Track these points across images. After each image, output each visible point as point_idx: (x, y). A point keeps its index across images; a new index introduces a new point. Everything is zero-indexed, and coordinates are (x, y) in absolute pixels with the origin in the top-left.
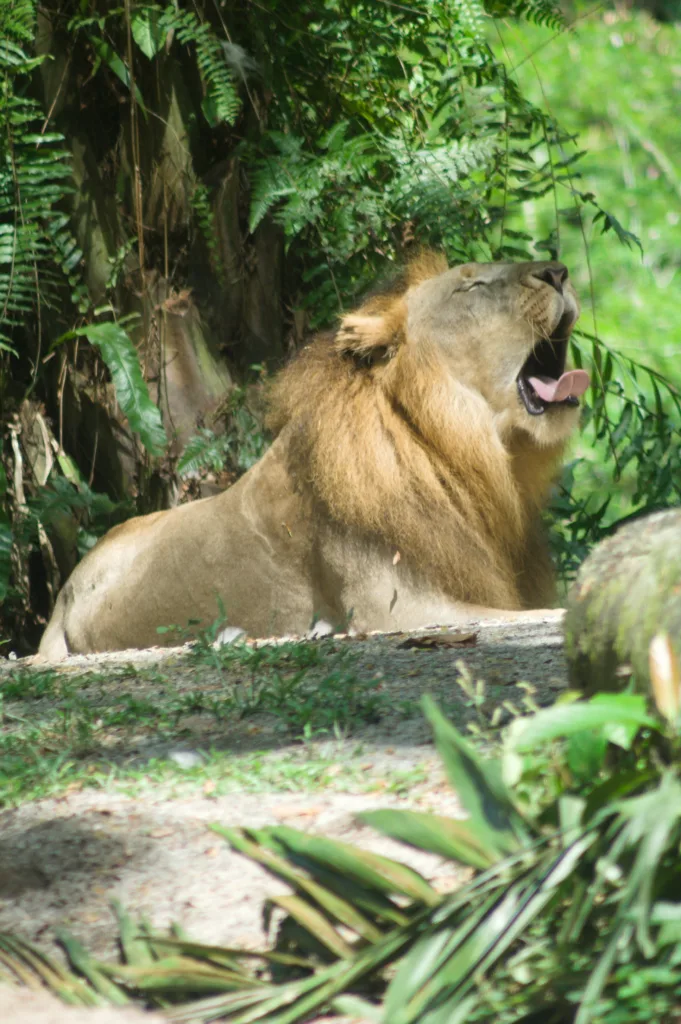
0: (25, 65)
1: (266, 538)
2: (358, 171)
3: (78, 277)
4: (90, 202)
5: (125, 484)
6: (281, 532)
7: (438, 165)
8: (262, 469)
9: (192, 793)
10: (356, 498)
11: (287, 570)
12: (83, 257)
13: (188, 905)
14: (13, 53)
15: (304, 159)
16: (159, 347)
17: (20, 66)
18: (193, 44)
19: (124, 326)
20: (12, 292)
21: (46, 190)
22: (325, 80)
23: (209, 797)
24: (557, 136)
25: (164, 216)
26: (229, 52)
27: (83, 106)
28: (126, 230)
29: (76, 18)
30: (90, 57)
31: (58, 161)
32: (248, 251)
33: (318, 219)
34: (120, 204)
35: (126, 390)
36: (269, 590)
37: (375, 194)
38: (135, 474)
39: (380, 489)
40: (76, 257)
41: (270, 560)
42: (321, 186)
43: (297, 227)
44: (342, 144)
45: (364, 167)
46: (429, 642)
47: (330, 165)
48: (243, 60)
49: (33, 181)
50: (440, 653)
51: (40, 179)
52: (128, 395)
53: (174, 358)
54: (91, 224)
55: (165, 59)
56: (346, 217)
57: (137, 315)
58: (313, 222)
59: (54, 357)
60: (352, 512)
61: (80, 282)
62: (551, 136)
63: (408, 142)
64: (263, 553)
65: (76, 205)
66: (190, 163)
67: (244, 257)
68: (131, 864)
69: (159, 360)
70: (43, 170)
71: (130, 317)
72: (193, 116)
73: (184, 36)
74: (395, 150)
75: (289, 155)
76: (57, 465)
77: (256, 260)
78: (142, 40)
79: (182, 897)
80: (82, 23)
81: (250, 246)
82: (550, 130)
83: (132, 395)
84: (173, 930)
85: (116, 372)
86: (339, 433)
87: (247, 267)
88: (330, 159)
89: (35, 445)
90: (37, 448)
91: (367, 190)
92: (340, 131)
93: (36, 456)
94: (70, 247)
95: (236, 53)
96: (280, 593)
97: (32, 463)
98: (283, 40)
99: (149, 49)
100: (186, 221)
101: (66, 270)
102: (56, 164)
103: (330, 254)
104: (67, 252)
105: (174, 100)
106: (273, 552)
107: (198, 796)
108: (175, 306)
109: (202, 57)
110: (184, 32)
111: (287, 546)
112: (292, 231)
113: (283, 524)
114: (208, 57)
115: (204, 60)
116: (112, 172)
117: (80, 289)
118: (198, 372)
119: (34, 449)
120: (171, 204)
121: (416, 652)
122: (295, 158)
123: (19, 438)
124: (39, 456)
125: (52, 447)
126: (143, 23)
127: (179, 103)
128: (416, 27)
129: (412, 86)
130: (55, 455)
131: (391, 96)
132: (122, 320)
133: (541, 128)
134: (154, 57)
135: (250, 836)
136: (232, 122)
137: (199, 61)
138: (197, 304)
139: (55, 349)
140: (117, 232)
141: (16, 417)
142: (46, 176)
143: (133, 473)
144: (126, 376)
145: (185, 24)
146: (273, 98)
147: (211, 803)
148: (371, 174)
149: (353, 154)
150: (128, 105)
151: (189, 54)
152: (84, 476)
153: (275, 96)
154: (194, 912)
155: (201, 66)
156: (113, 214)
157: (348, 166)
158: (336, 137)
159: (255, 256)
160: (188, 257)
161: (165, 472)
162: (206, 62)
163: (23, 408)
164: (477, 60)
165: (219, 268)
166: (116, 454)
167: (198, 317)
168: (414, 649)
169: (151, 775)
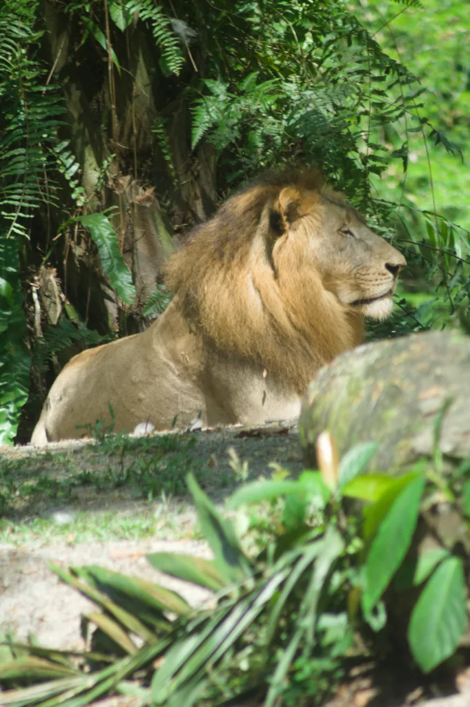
0: (31, 37)
2: (265, 105)
3: (76, 182)
4: (84, 130)
5: (110, 323)
6: (181, 359)
7: (320, 100)
8: (166, 317)
10: (234, 335)
11: (188, 384)
12: (79, 168)
13: (41, 620)
14: (23, 29)
15: (229, 98)
16: (132, 229)
17: (28, 38)
18: (150, 20)
19: (107, 215)
20: (25, 194)
21: (48, 123)
22: (246, 43)
23: (70, 545)
24: (407, 79)
25: (133, 139)
26: (175, 25)
27: (78, 64)
28: (109, 148)
29: (71, 4)
30: (82, 31)
31: (56, 104)
32: (193, 161)
33: (236, 139)
34: (105, 131)
35: (108, 259)
36: (177, 398)
37: (277, 121)
38: (117, 316)
39: (250, 329)
40: (75, 168)
41: (176, 378)
42: (240, 117)
43: (224, 145)
44: (254, 87)
45: (269, 103)
46: (256, 433)
47: (245, 102)
48: (186, 30)
49: (39, 117)
50: (262, 441)
51: (44, 116)
52: (109, 263)
53: (143, 236)
54: (85, 144)
55: (133, 31)
56: (257, 137)
57: (116, 207)
58: (234, 141)
59: (61, 236)
60: (232, 344)
61: (78, 185)
62: (403, 78)
63: (299, 85)
64: (171, 373)
65: (74, 132)
66: (152, 102)
67: (191, 166)
68: (7, 592)
69: (133, 237)
70: (46, 110)
71: (112, 208)
72: (153, 69)
73: (145, 15)
74: (289, 91)
75: (218, 96)
76: (64, 311)
77: (199, 168)
78: (117, 19)
79: (38, 615)
80: (74, 8)
81: (194, 158)
82: (400, 74)
83: (112, 262)
84: (29, 638)
85: (101, 246)
86: (220, 293)
87: (192, 173)
88: (246, 98)
89: (48, 297)
90: (51, 299)
91: (271, 118)
92: (253, 78)
93: (50, 304)
94: (71, 161)
95: (181, 26)
96: (184, 400)
97: (47, 309)
98: (214, 17)
99: (121, 25)
100: (151, 142)
101: (68, 177)
102: (55, 106)
103: (244, 163)
104: (68, 165)
105: (141, 59)
106: (177, 372)
107: (63, 544)
108: (143, 200)
109: (157, 29)
110: (144, 13)
111: (186, 368)
112: (220, 148)
113: (183, 353)
114: (161, 29)
115: (158, 32)
116: (99, 109)
117: (78, 190)
118: (159, 245)
119: (49, 300)
120: (139, 131)
121: (246, 440)
122: (222, 97)
123: (38, 292)
124: (52, 305)
125: (61, 298)
126: (118, 6)
127: (145, 61)
128: (308, 5)
129: (305, 46)
130: (63, 303)
131: (290, 53)
132: (106, 211)
133: (396, 73)
134: (125, 30)
135: (74, 573)
136: (178, 74)
137: (154, 32)
138: (159, 198)
139: (62, 231)
140: (102, 149)
141: (36, 278)
142: (48, 114)
143: (115, 315)
144: (108, 249)
145: (145, 7)
146: (209, 56)
147: (70, 549)
148: (274, 107)
149: (261, 95)
150: (107, 63)
151: (148, 27)
152: (82, 318)
153: (210, 54)
154: (44, 625)
155: (156, 35)
156: (100, 137)
157: (258, 103)
158: (251, 82)
159: (198, 165)
160: (152, 167)
161: (137, 314)
162: (160, 33)
163: (40, 272)
164: (348, 27)
165: (173, 174)
166: (103, 303)
167: (159, 207)
168: (245, 438)
169: (35, 530)
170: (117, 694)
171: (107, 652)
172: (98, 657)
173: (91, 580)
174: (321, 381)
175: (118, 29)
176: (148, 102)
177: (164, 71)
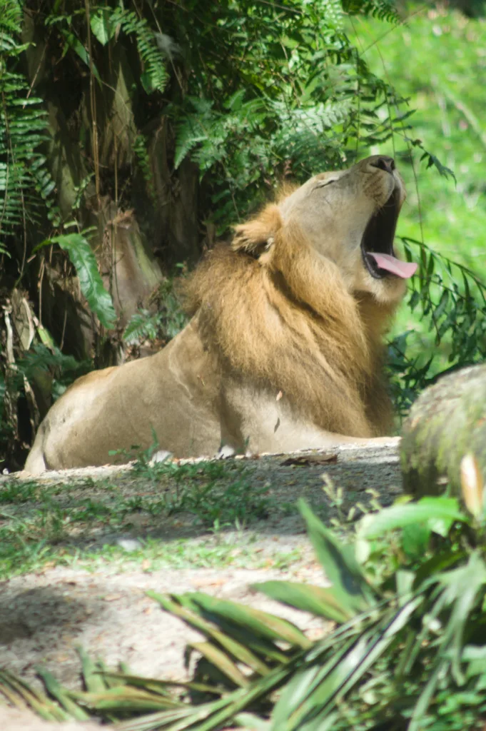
0: (14, 50)
1: (186, 387)
2: (252, 125)
3: (52, 201)
4: (61, 148)
5: (86, 348)
6: (197, 382)
7: (310, 120)
8: (182, 337)
9: (134, 570)
10: (250, 352)
11: (202, 409)
12: (55, 187)
13: (131, 649)
14: (7, 42)
15: (214, 116)
16: (111, 251)
17: (11, 50)
18: (134, 34)
19: (85, 236)
20: (6, 211)
21: (29, 138)
22: (229, 60)
23: (146, 572)
24: (395, 100)
25: (114, 157)
26: (160, 40)
27: (56, 79)
28: (87, 167)
29: (51, 16)
30: (61, 44)
31: (38, 118)
32: (174, 182)
33: (223, 159)
34: (82, 149)
35: (87, 282)
36: (189, 424)
37: (264, 141)
38: (93, 341)
39: (268, 344)
40: (51, 187)
41: (189, 402)
42: (226, 135)
43: (209, 164)
44: (241, 106)
45: (256, 121)
46: (303, 461)
47: (232, 120)
48: (170, 46)
49: (20, 132)
50: (311, 468)
51: (26, 130)
52: (88, 286)
53: (121, 259)
54: (62, 164)
56: (244, 157)
57: (95, 228)
58: (220, 160)
59: (34, 259)
60: (247, 363)
61: (54, 205)
62: (390, 99)
63: (288, 104)
64: (184, 397)
65: (51, 150)
66: (132, 120)
67: (171, 186)
68: (90, 620)
69: (111, 260)
70: (27, 124)
71: (90, 229)
72: (134, 85)
73: (128, 29)
74: (278, 110)
75: (203, 114)
76: (37, 335)
77: (180, 189)
78: (98, 32)
79: (126, 643)
80: (55, 20)
81: (175, 178)
82: (389, 95)
83: (91, 285)
84: (120, 667)
85: (80, 269)
86: (237, 307)
87: (173, 194)
88: (232, 115)
89: (21, 321)
90: (23, 323)
91: (258, 138)
92: (239, 97)
93: (22, 329)
94: (46, 179)
95: (165, 41)
96: (196, 426)
97: (19, 333)
98: (199, 32)
99: (103, 38)
100: (130, 161)
101: (44, 196)
102: (37, 121)
103: (232, 183)
104: (44, 183)
105: (121, 75)
106: (191, 396)
107: (138, 571)
108: (122, 222)
109: (141, 44)
110: (128, 26)
111: (201, 393)
112: (205, 167)
113: (199, 376)
114: (145, 44)
115: (142, 46)
116: (77, 126)
117: (53, 210)
119: (21, 324)
120: (119, 149)
121: (294, 468)
122: (207, 115)
123: (10, 316)
124: (25, 329)
125: (34, 323)
126: (99, 19)
127: (125, 76)
128: (294, 22)
129: (291, 64)
130: (36, 328)
131: (276, 71)
132: (84, 232)
133: (383, 94)
134: (107, 44)
135: (175, 600)
136: (162, 90)
137: (139, 46)
138: (137, 220)
139: (36, 252)
140: (80, 168)
141: (8, 301)
142: (30, 128)
143: (92, 341)
144: (87, 271)
145: (129, 20)
146: (192, 73)
147: (147, 576)
148: (262, 127)
149: (248, 112)
150: (88, 78)
151: (132, 41)
152: (57, 343)
153: (193, 71)
154: (135, 654)
155: (140, 50)
156: (78, 156)
157: (245, 121)
158: (237, 100)
159: (179, 185)
160: (131, 187)
161: (114, 340)
162: (144, 47)
163: (13, 295)
164: (337, 45)
165: (153, 195)
166: (79, 327)
167: (138, 231)
168: (292, 466)
169: (105, 556)
170: (235, 726)
171: (212, 683)
172: (203, 688)
173: (195, 608)
174: (426, 403)
175: (99, 43)
176: (128, 120)
177: (145, 88)
